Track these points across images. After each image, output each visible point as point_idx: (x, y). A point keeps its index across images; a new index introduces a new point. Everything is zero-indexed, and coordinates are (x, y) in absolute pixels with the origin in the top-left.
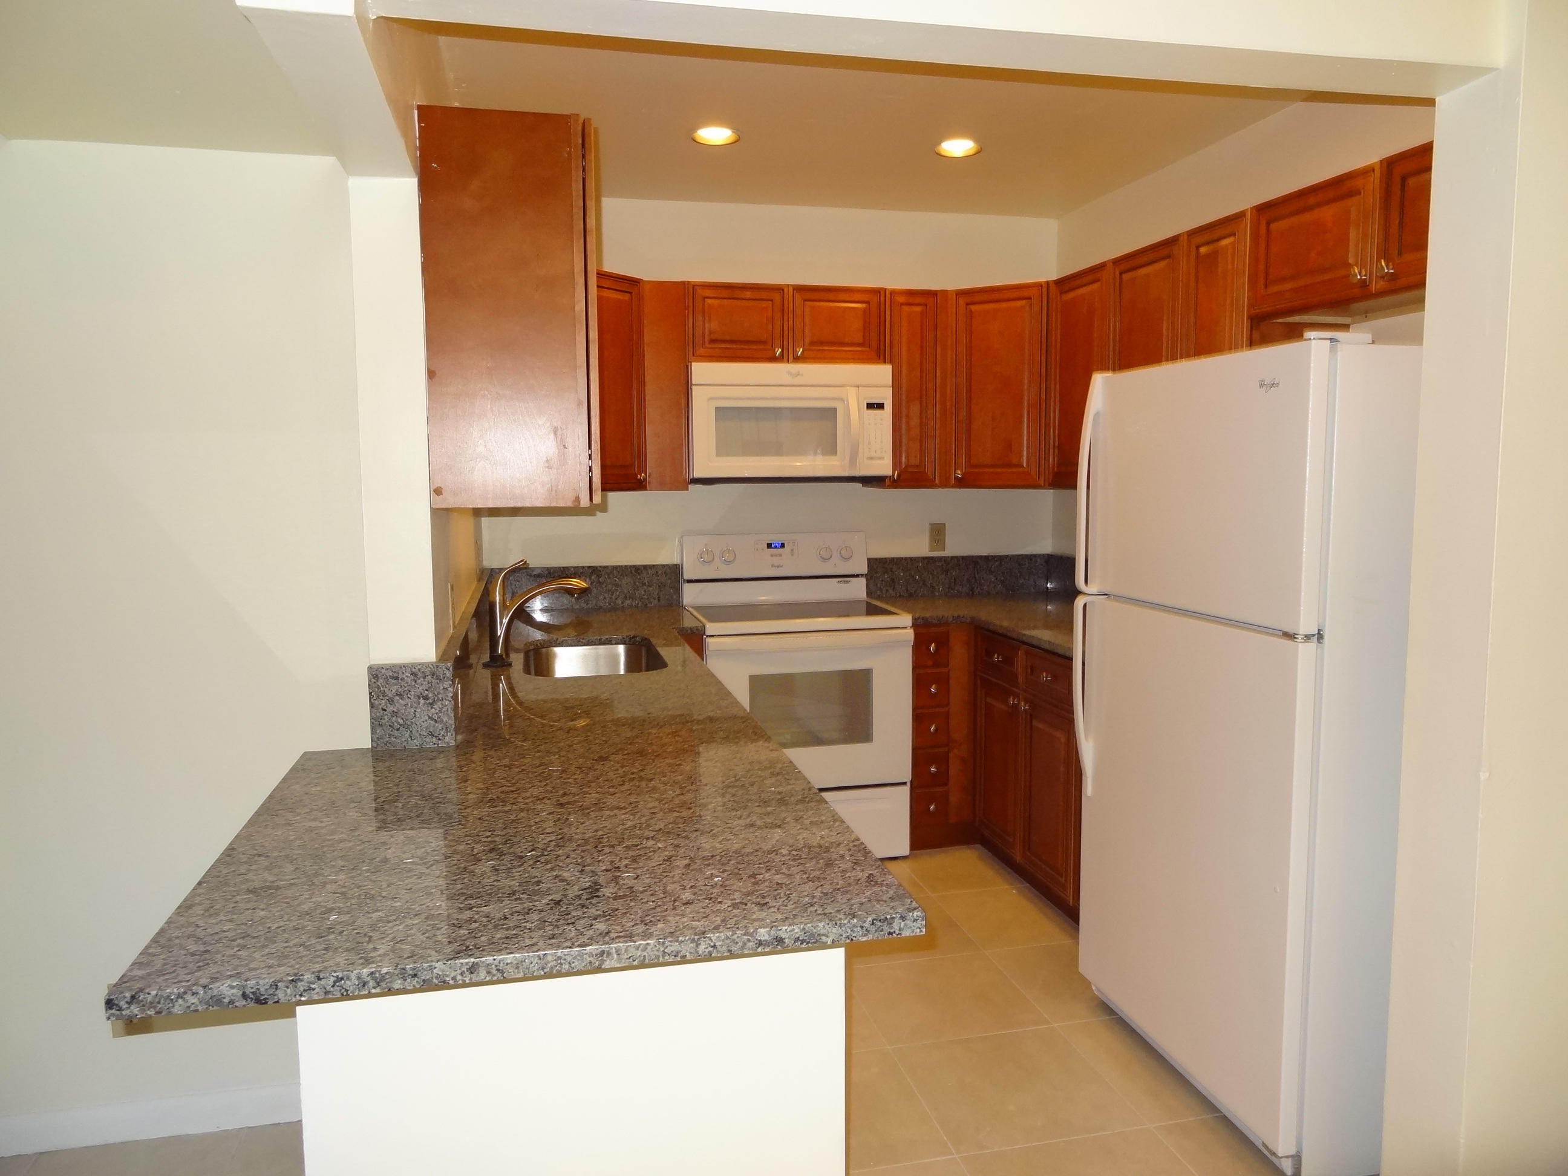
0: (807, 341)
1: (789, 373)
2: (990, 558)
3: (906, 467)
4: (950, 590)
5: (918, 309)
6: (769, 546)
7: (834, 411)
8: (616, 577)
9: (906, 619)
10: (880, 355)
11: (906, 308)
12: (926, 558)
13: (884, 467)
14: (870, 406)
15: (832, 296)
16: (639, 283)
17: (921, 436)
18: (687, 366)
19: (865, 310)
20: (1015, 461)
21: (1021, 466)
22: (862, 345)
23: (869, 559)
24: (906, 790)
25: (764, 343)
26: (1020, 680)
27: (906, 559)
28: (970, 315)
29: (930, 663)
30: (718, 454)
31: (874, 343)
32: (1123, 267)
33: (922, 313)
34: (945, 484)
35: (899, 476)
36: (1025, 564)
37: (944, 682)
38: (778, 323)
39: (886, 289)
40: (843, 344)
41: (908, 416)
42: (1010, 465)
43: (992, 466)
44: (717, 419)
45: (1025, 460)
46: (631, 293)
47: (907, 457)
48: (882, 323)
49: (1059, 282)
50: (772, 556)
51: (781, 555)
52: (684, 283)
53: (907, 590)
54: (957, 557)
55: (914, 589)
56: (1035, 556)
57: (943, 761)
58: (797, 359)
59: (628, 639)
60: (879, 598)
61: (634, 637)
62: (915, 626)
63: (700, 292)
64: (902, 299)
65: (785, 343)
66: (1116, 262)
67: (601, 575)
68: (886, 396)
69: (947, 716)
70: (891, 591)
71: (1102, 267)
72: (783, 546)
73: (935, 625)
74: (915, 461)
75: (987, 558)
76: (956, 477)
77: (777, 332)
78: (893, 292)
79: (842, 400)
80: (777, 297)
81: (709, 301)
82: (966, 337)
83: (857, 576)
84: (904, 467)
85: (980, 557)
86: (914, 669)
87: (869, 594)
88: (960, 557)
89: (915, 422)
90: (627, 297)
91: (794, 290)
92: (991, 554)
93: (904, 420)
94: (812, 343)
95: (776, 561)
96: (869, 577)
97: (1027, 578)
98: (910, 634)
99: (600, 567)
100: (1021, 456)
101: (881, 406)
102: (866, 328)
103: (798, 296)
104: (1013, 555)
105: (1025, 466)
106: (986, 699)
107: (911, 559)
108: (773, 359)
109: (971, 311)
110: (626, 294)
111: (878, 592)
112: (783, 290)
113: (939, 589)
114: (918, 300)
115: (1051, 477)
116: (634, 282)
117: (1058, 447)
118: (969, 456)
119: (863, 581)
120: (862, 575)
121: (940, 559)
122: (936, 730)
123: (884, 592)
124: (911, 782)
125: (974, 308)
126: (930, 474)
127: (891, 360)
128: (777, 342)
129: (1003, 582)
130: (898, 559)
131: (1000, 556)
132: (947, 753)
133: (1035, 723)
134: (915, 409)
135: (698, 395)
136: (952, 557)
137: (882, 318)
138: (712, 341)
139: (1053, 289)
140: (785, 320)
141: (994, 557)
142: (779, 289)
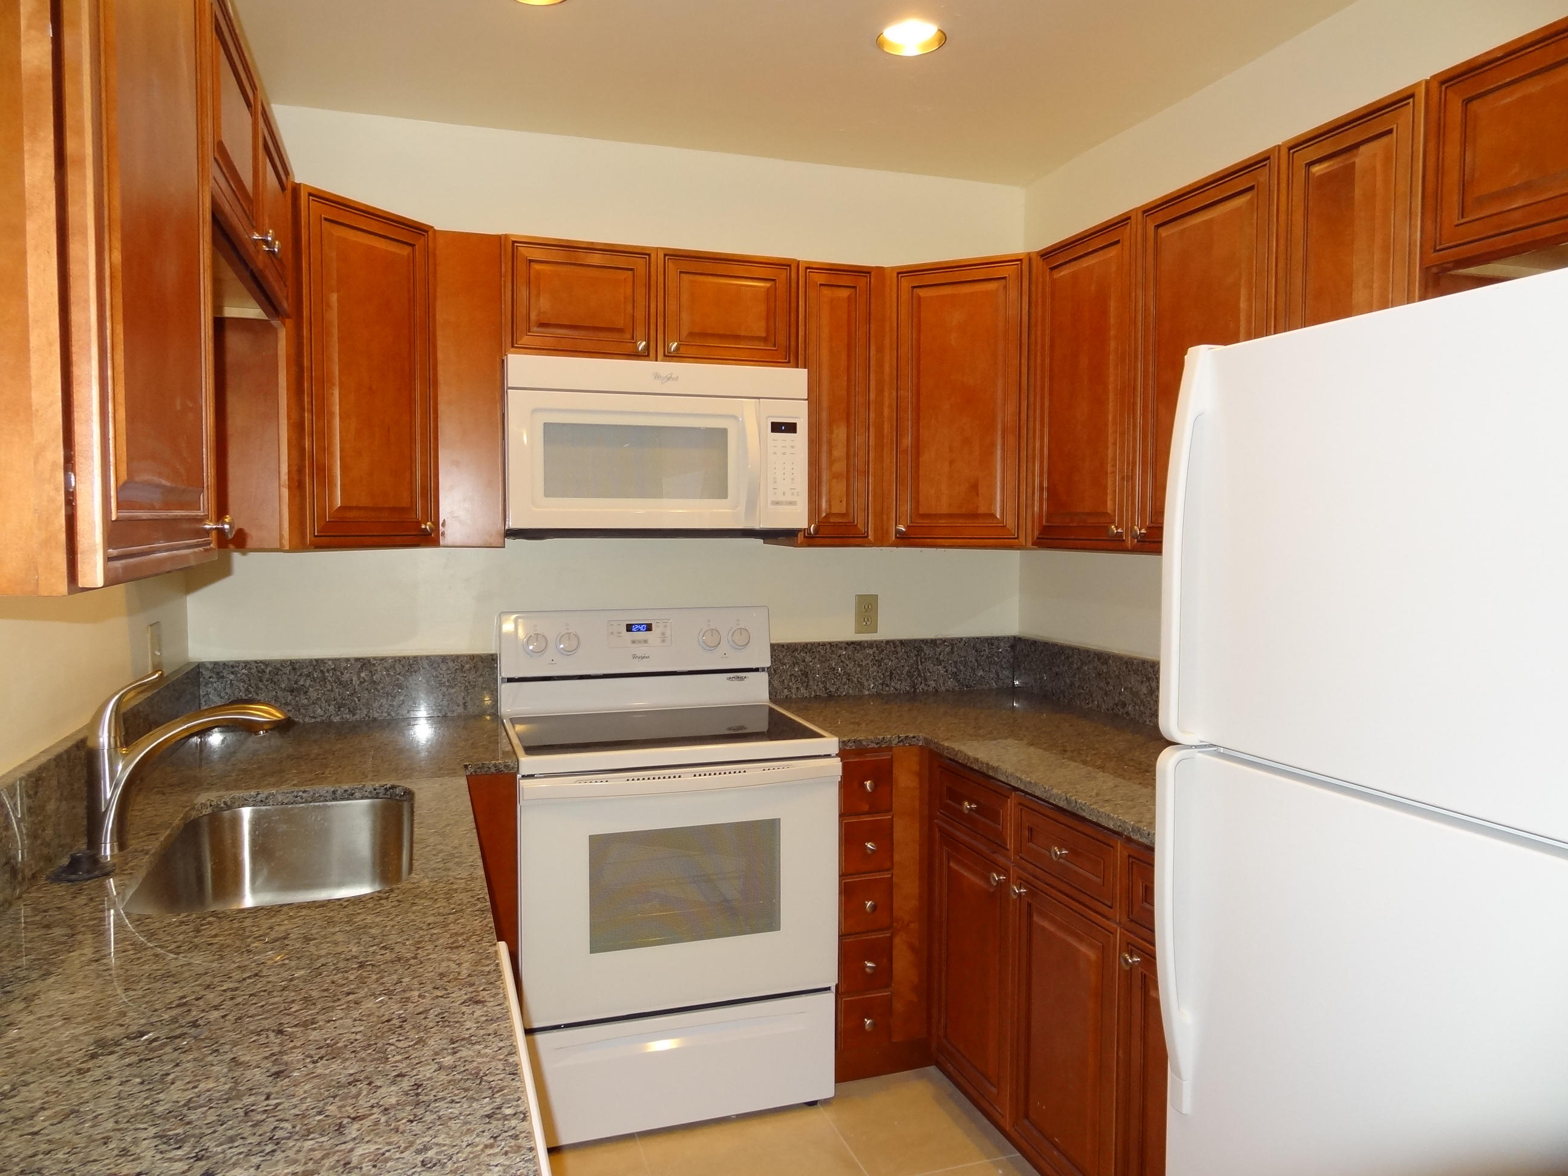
0: (684, 332)
1: (657, 376)
2: (938, 642)
3: (827, 516)
4: (884, 686)
5: (844, 293)
6: (629, 628)
7: (724, 432)
8: (399, 674)
9: (830, 743)
10: (789, 356)
11: (826, 291)
12: (853, 643)
13: (798, 517)
14: (776, 427)
15: (720, 268)
16: (427, 232)
17: (848, 472)
18: (503, 361)
19: (769, 289)
20: (982, 509)
21: (993, 516)
22: (765, 340)
23: (772, 646)
24: (830, 998)
25: (621, 331)
26: (1011, 844)
27: (824, 644)
28: (917, 304)
29: (866, 807)
30: (547, 494)
31: (782, 339)
32: (1161, 217)
33: (849, 297)
34: (881, 541)
35: (816, 530)
36: (985, 650)
37: (884, 835)
38: (641, 302)
39: (799, 261)
40: (737, 338)
41: (830, 442)
42: (975, 516)
43: (951, 516)
44: (546, 441)
45: (998, 509)
46: (413, 245)
47: (829, 502)
48: (792, 309)
49: (1047, 254)
50: (633, 642)
51: (646, 641)
52: (499, 238)
53: (826, 689)
54: (893, 642)
55: (835, 686)
56: (997, 638)
57: (883, 952)
58: (669, 357)
59: (382, 790)
60: (786, 702)
61: (393, 787)
62: (842, 754)
63: (525, 252)
64: (820, 278)
65: (653, 333)
66: (1148, 211)
67: (376, 670)
68: (799, 413)
69: (889, 886)
70: (803, 690)
71: (1123, 221)
72: (649, 628)
73: (873, 750)
74: (839, 508)
75: (933, 643)
76: (898, 532)
77: (640, 314)
78: (810, 267)
79: (735, 417)
80: (640, 264)
81: (536, 267)
82: (912, 332)
83: (757, 670)
84: (824, 515)
85: (925, 642)
86: (841, 816)
87: (773, 696)
88: (898, 640)
89: (839, 452)
90: (405, 251)
91: (665, 255)
92: (939, 637)
93: (825, 448)
94: (691, 334)
95: (640, 650)
96: (772, 672)
97: (987, 669)
98: (835, 766)
99: (374, 658)
100: (991, 500)
101: (791, 428)
102: (770, 315)
103: (671, 265)
104: (969, 639)
105: (998, 516)
106: (949, 863)
107: (831, 645)
108: (636, 355)
109: (919, 298)
110: (406, 246)
111: (786, 690)
112: (649, 255)
113: (869, 685)
114: (845, 280)
115: (1036, 533)
116: (419, 230)
117: (1048, 489)
118: (916, 501)
119: (764, 677)
120: (763, 669)
121: (871, 644)
122: (874, 908)
123: (793, 691)
124: (837, 987)
125: (923, 293)
126: (861, 526)
127: (805, 364)
128: (640, 331)
129: (955, 675)
130: (813, 644)
131: (952, 639)
132: (890, 940)
133: (1036, 918)
134: (840, 433)
135: (516, 404)
136: (888, 642)
137: (793, 305)
138: (542, 325)
139: (1038, 263)
140: (652, 298)
141: (944, 641)
142: (643, 253)
